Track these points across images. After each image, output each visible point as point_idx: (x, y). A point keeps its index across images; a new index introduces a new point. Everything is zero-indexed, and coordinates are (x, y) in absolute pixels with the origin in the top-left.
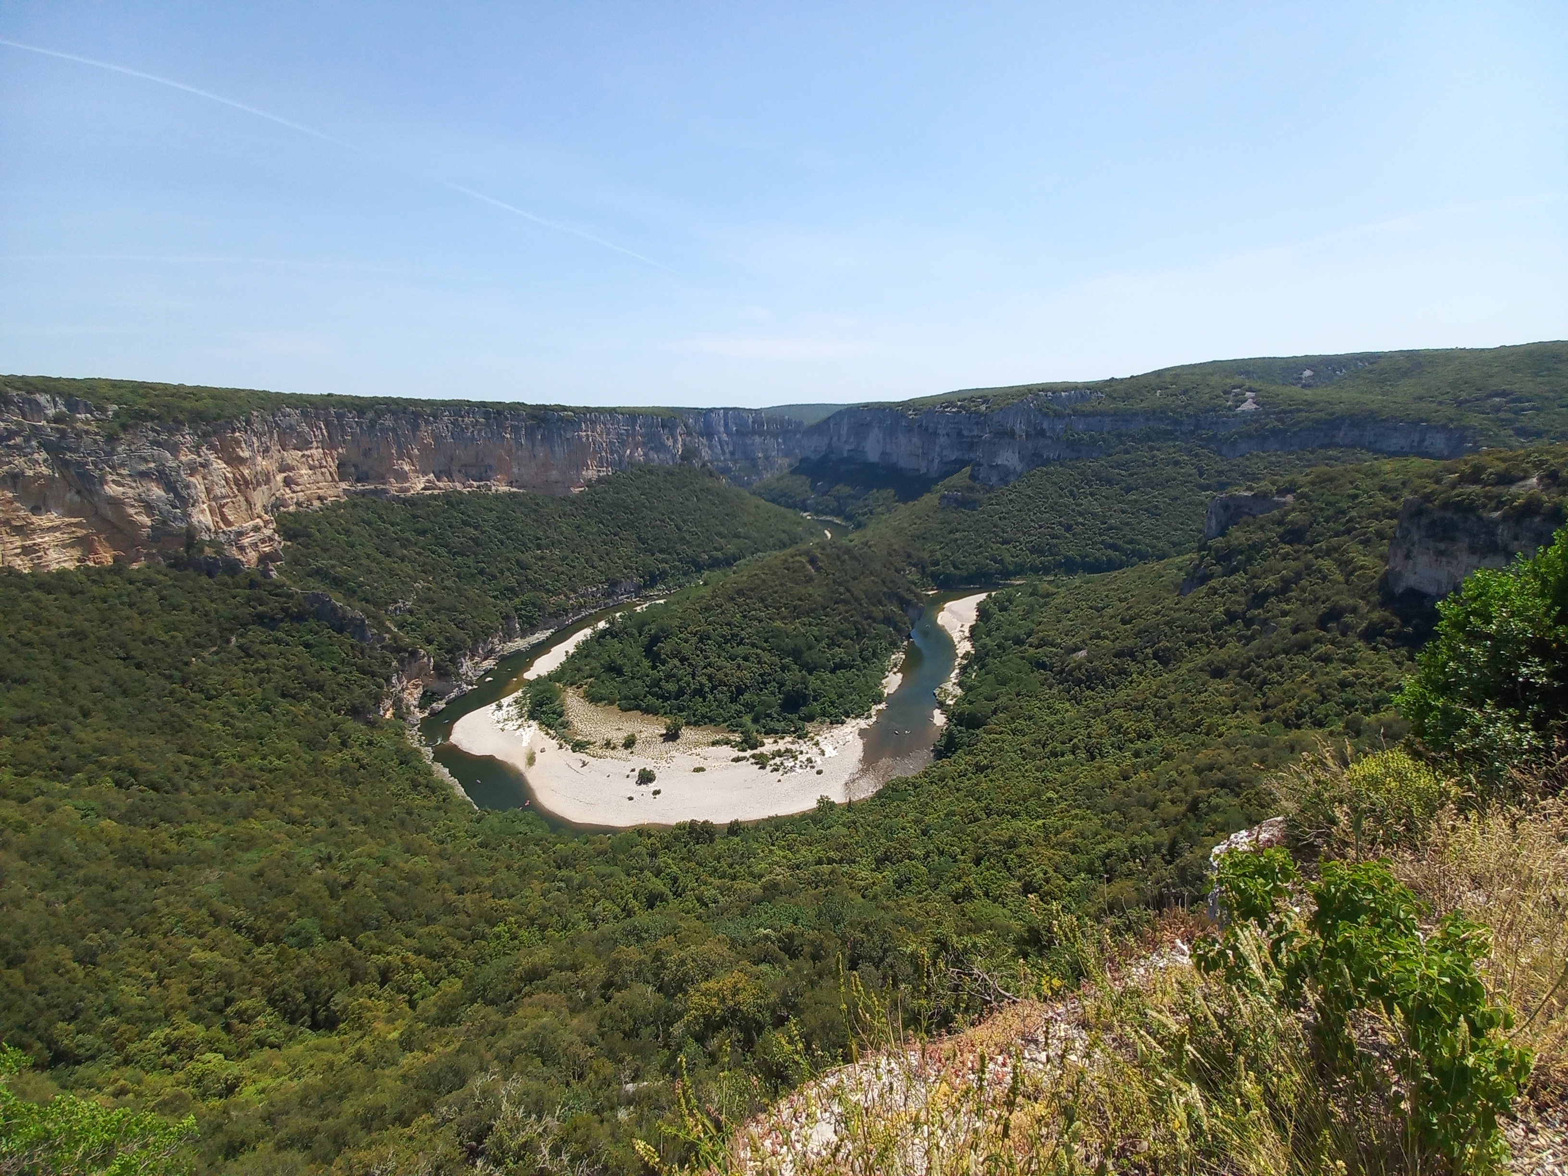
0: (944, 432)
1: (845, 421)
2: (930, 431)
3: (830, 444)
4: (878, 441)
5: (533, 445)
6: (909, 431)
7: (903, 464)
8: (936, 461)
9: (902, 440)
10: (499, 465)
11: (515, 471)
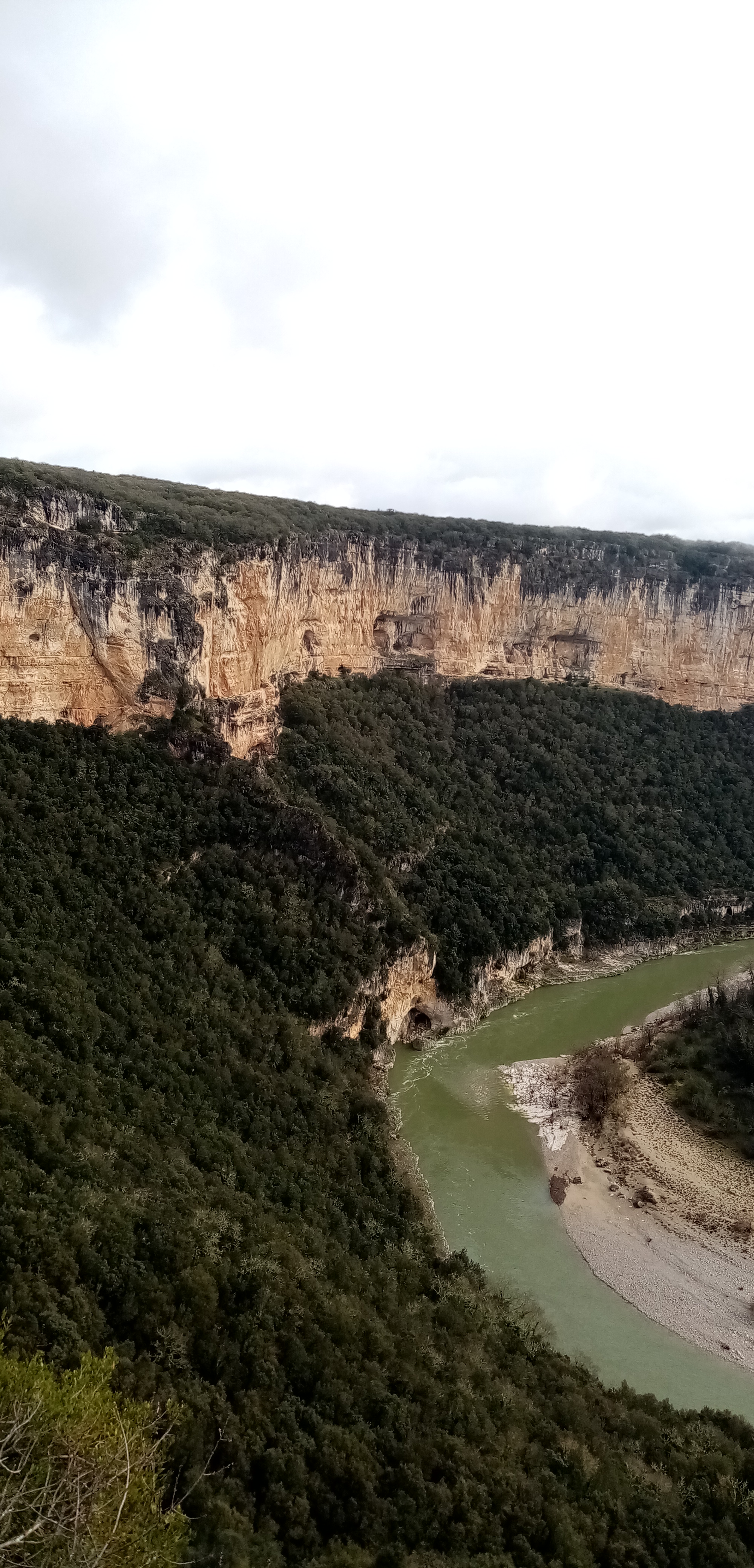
10: (611, 643)
11: (635, 655)
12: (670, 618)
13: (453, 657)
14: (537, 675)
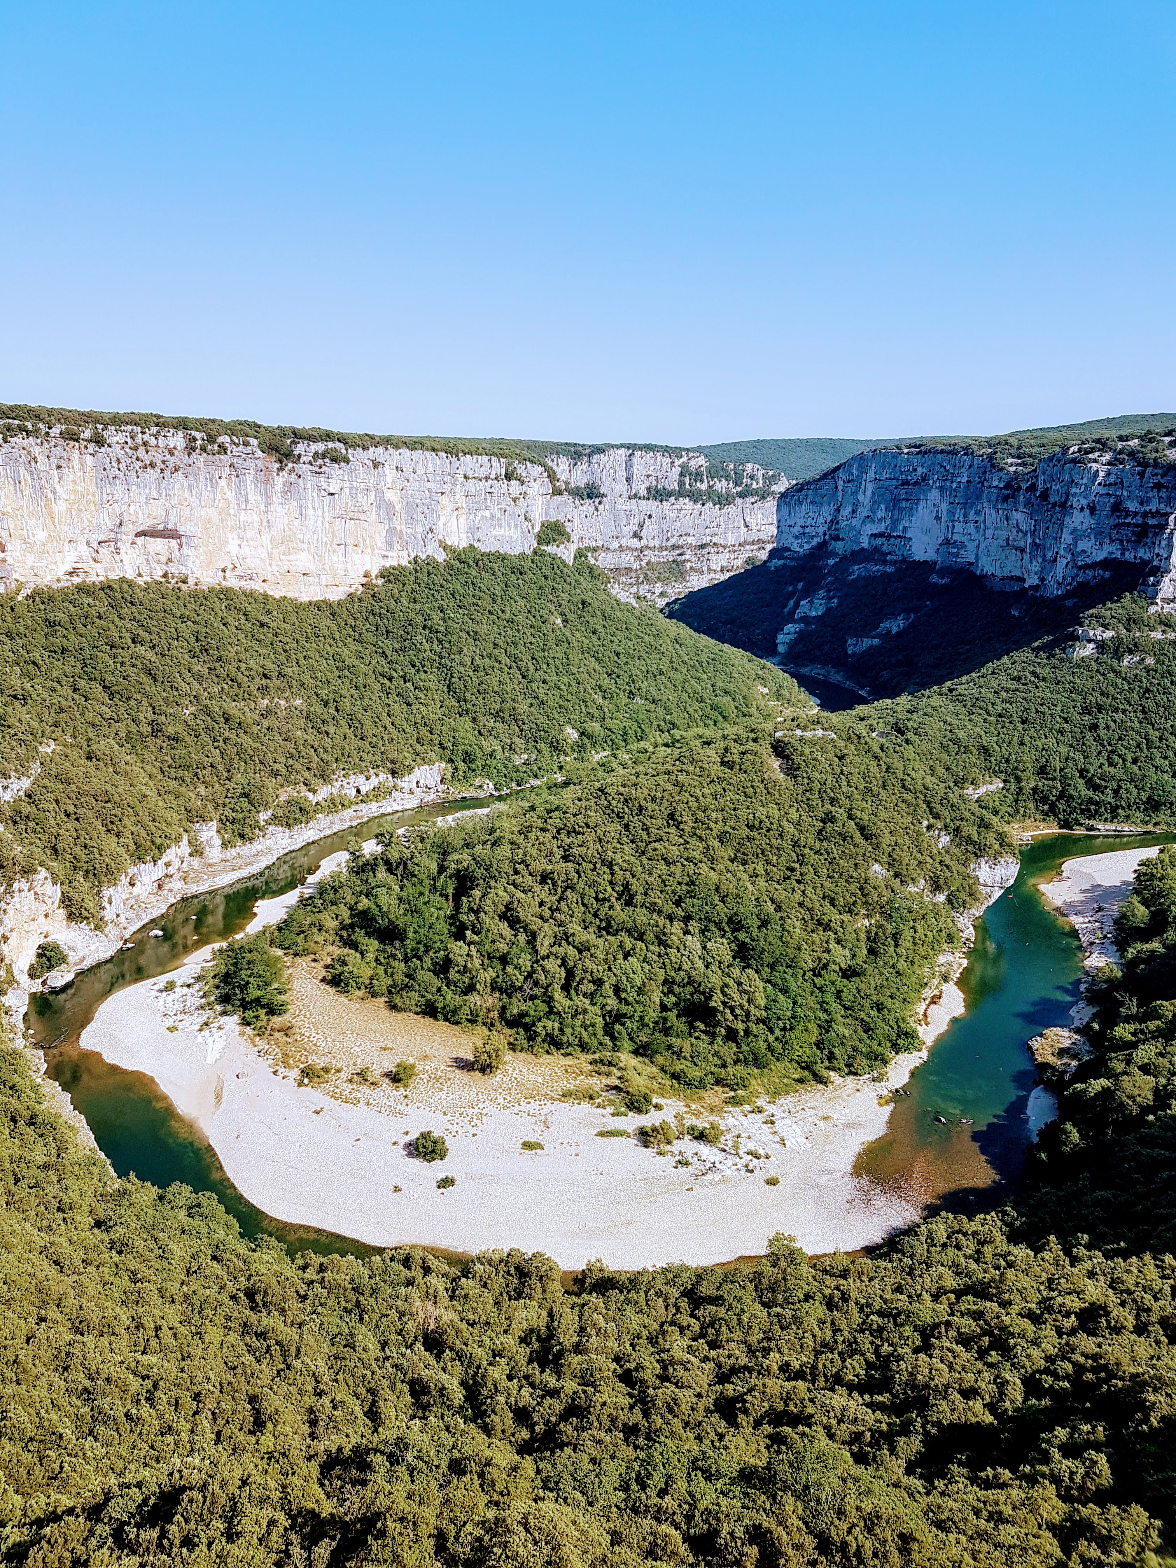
0: (1084, 502)
1: (871, 475)
2: (1052, 499)
3: (834, 521)
4: (938, 518)
5: (268, 504)
6: (1005, 499)
7: (986, 566)
8: (1062, 563)
9: (991, 515)
10: (205, 537)
11: (233, 548)
12: (262, 508)
13: (30, 559)
14: (130, 575)
